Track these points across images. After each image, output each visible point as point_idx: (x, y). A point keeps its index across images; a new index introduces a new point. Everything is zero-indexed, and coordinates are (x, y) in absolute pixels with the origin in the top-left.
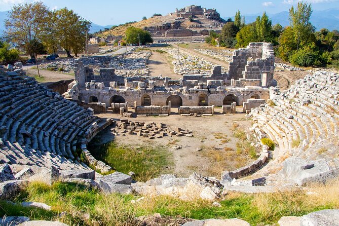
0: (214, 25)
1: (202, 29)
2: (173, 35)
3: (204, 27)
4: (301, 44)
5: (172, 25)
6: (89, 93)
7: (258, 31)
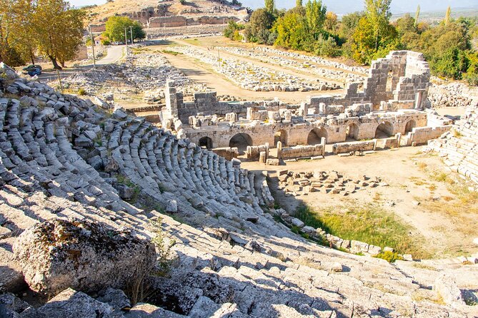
0: (216, 8)
1: (200, 16)
2: (159, 25)
3: (202, 12)
4: (382, 41)
5: (155, 10)
6: (199, 133)
7: (309, 22)
